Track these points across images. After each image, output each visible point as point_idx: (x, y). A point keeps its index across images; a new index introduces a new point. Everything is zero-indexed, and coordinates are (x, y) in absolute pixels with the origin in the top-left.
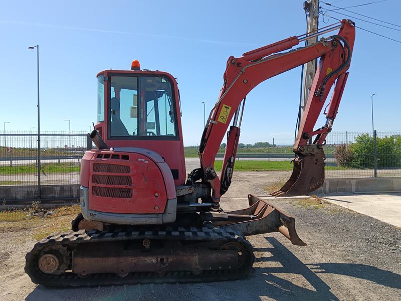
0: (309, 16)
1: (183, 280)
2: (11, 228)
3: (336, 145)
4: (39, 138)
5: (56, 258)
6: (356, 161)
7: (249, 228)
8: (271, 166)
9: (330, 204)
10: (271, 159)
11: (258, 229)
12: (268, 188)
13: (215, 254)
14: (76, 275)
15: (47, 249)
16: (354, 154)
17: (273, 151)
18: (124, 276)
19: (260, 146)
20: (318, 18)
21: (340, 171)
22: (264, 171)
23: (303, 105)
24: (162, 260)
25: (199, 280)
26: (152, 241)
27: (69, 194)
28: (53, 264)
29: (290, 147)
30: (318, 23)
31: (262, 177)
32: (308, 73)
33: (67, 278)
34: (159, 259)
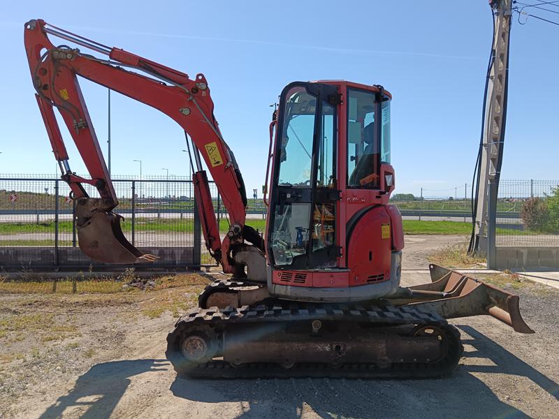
0: (498, 14)
1: (367, 375)
2: (109, 301)
3: (513, 199)
4: (133, 184)
5: (203, 341)
6: (552, 223)
7: (445, 308)
8: (425, 228)
9: (534, 283)
10: (423, 218)
11: (457, 310)
12: (432, 258)
13: (409, 342)
14: (228, 363)
15: (190, 330)
16: (549, 213)
17: (421, 207)
18: (288, 367)
19: (401, 200)
20: (510, 16)
21: (529, 237)
22: (417, 234)
23: (485, 142)
24: (338, 348)
25: (389, 375)
26: (324, 322)
27: (171, 259)
28: (200, 349)
29: (444, 200)
30: (510, 24)
31: (417, 243)
32: (495, 96)
33: (215, 367)
34: (334, 346)
